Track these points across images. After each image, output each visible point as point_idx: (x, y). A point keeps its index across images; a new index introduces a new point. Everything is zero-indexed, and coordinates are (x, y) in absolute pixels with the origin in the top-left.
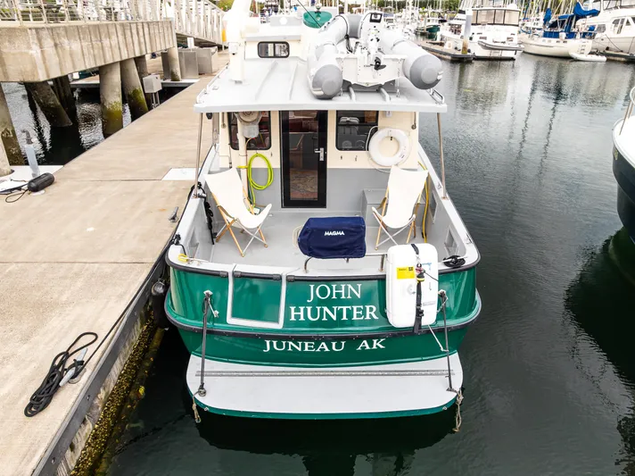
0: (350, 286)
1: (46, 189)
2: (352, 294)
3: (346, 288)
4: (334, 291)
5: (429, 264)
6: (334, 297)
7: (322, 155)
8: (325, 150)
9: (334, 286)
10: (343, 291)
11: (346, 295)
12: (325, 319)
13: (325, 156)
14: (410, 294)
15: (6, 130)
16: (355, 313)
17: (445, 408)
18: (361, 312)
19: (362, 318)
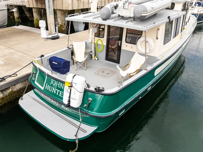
0: (61, 84)
1: (56, 40)
2: (61, 87)
3: (60, 84)
4: (57, 84)
5: (76, 84)
6: (56, 86)
7: (120, 43)
8: (121, 42)
9: (57, 82)
10: (59, 85)
11: (59, 87)
12: (52, 92)
13: (121, 44)
14: (67, 92)
15: (62, 23)
16: (60, 94)
17: (68, 140)
18: (62, 94)
19: (62, 96)
